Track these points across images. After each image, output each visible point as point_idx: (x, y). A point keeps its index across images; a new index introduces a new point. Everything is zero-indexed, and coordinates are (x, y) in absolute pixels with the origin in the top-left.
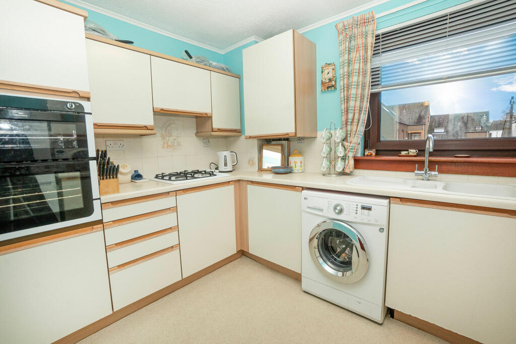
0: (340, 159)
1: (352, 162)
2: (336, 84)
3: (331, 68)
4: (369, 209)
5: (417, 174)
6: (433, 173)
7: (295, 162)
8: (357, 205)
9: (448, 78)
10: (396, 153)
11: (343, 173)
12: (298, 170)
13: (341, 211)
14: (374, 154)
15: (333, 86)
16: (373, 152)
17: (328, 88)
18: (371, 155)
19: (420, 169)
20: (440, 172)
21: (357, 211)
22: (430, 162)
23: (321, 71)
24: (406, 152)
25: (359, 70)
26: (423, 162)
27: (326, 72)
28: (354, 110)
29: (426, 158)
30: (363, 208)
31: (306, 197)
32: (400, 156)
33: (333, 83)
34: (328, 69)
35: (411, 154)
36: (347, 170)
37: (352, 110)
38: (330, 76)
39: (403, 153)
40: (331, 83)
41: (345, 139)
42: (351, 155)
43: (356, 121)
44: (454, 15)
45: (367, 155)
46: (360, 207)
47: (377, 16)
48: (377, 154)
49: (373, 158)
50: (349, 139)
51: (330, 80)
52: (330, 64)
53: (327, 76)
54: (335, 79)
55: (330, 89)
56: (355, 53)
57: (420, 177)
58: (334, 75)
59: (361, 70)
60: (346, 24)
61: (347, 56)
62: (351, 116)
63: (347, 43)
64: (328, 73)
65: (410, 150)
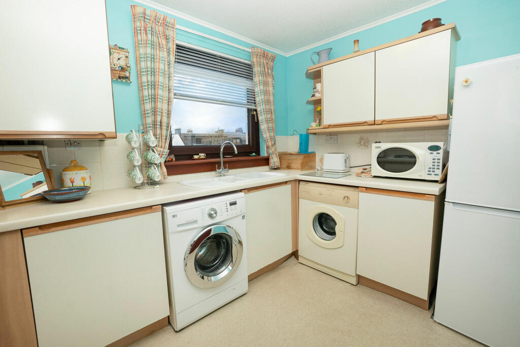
2: (130, 76)
3: (122, 55)
4: (235, 203)
5: (217, 173)
8: (226, 204)
9: (222, 101)
11: (152, 183)
14: (174, 159)
15: (127, 78)
17: (120, 78)
18: (172, 160)
21: (227, 209)
24: (198, 156)
27: (116, 56)
28: (162, 113)
29: (222, 159)
30: (231, 204)
31: (174, 214)
32: (195, 160)
33: (127, 74)
34: (120, 53)
35: (201, 157)
37: (160, 112)
38: (122, 63)
39: (196, 157)
42: (163, 161)
43: (164, 124)
45: (169, 161)
46: (228, 205)
47: (177, 26)
48: (176, 160)
49: (174, 163)
51: (123, 69)
52: (123, 49)
53: (117, 63)
54: (128, 69)
55: (124, 81)
56: (158, 51)
57: (220, 174)
58: (128, 65)
59: (167, 73)
60: (148, 12)
61: (149, 50)
62: (159, 118)
63: (149, 36)
64: (119, 59)
65: (200, 154)
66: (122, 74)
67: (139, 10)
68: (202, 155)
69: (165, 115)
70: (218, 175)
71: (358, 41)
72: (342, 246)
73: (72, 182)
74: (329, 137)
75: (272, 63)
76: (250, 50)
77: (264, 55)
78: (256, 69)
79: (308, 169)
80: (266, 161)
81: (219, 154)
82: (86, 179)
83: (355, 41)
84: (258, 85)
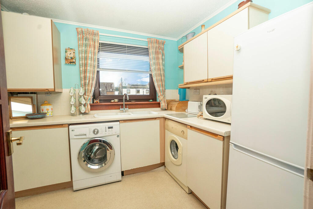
0: (83, 105)
1: (89, 107)
2: (75, 61)
3: (72, 52)
4: (112, 128)
5: (121, 110)
6: (127, 109)
7: (48, 110)
8: (106, 127)
9: (128, 71)
10: (109, 101)
11: (85, 113)
12: (50, 115)
13: (98, 132)
14: (99, 102)
15: (74, 62)
16: (98, 101)
17: (70, 62)
18: (98, 102)
19: (122, 108)
20: (129, 108)
21: (106, 130)
22: (125, 104)
23: (65, 51)
24: (114, 101)
25: (91, 58)
26: (122, 105)
27: (69, 53)
28: (89, 78)
29: (124, 103)
30: (109, 128)
31: (73, 129)
32: (111, 102)
33: (74, 61)
34: (70, 51)
35: (115, 101)
36: (87, 111)
37: (88, 78)
38: (72, 56)
39: (112, 101)
40: (72, 60)
41: (85, 94)
42: (88, 103)
43: (90, 84)
44: (129, 47)
45: (95, 103)
46: (107, 128)
47: (100, 34)
48: (100, 102)
49: (99, 104)
50: (86, 94)
51: (72, 58)
52: (72, 49)
53: (70, 56)
54: (75, 58)
55: (72, 64)
56: (89, 48)
57: (122, 111)
58: (75, 56)
59: (93, 58)
60: (83, 30)
61: (84, 48)
62: (87, 81)
63: (84, 41)
64: (70, 54)
65: (115, 100)
66: (72, 61)
67: (80, 30)
68: (116, 100)
69: (91, 80)
70: (121, 111)
71: (204, 25)
72: (181, 165)
73: (43, 111)
74: (195, 90)
75: (162, 46)
76: (147, 40)
77: (157, 42)
78: (150, 51)
79: (181, 111)
80: (158, 105)
81: (123, 100)
82: (49, 110)
83: (202, 26)
84: (152, 59)
